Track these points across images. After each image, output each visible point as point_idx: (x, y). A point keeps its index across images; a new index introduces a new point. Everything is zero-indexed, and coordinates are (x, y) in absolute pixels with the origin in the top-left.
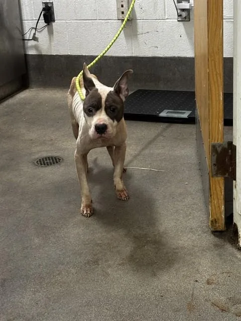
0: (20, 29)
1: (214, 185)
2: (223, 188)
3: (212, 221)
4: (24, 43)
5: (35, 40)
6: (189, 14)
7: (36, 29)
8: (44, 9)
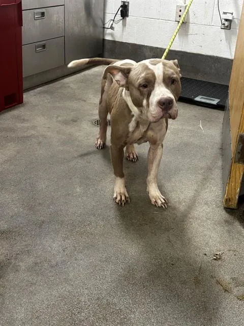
0: (102, 19)
1: (234, 171)
2: (242, 174)
3: (227, 200)
4: (104, 31)
5: (112, 29)
6: (230, 24)
7: (114, 20)
8: (122, 6)
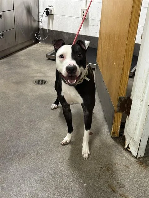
1: (117, 117)
2: (121, 118)
3: (113, 133)
4: (39, 23)
8: (46, 9)
